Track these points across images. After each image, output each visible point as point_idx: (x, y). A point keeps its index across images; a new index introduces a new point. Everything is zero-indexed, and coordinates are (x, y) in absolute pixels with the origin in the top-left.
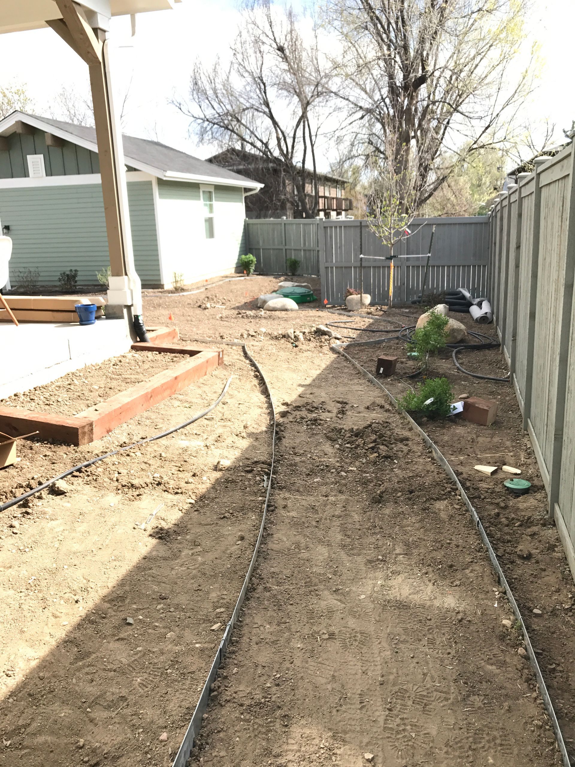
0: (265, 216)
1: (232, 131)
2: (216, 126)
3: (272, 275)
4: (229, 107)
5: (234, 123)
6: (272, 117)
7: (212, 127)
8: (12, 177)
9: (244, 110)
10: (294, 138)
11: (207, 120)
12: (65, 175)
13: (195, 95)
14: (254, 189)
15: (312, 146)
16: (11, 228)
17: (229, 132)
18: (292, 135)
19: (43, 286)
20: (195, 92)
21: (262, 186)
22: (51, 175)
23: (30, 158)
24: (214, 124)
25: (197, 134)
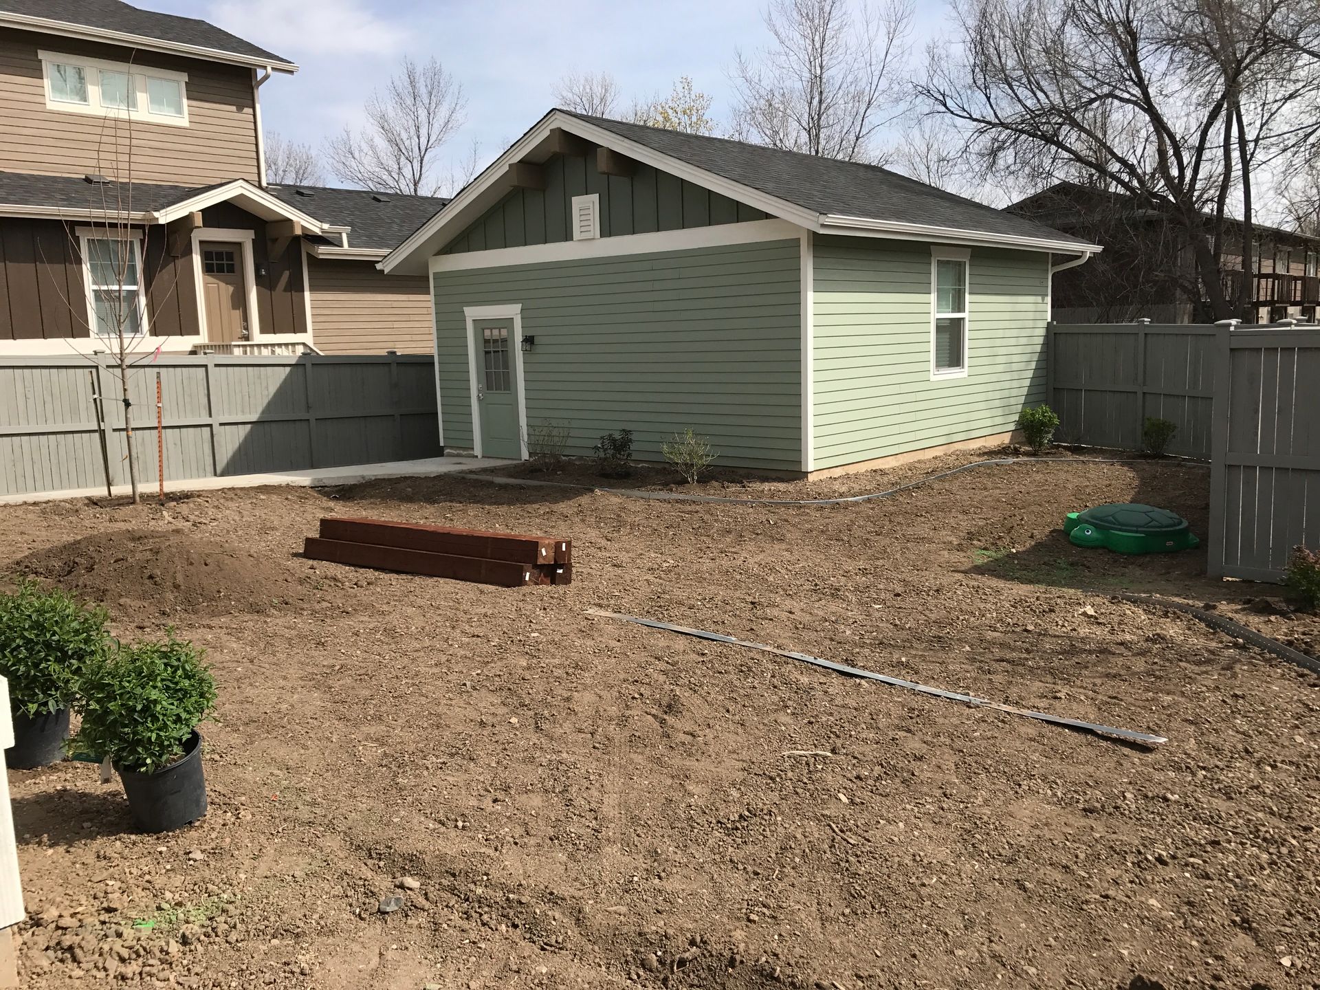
0: (1119, 318)
1: (1060, 145)
2: (1024, 137)
3: (1101, 452)
4: (1056, 99)
5: (1066, 128)
6: (1150, 109)
7: (1016, 139)
8: (546, 242)
9: (1092, 101)
10: (1200, 149)
11: (1002, 124)
12: (634, 233)
13: (980, 76)
14: (1080, 257)
15: (1246, 163)
16: (536, 341)
17: (1053, 148)
18: (1194, 140)
19: (581, 458)
20: (977, 70)
21: (1099, 249)
22: (610, 236)
23: (578, 202)
24: (1022, 131)
25: (983, 155)
